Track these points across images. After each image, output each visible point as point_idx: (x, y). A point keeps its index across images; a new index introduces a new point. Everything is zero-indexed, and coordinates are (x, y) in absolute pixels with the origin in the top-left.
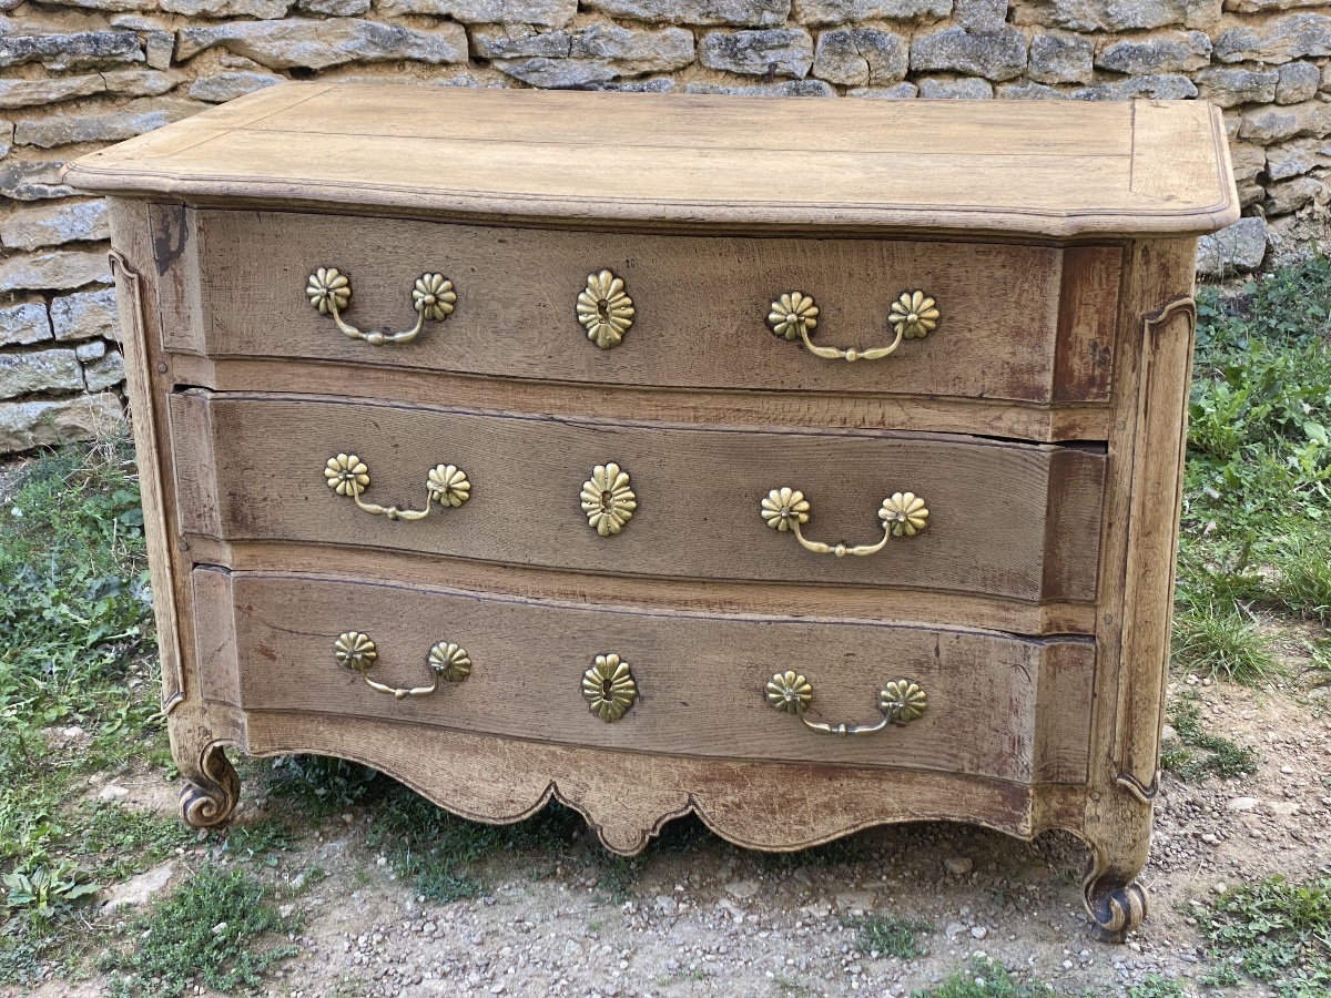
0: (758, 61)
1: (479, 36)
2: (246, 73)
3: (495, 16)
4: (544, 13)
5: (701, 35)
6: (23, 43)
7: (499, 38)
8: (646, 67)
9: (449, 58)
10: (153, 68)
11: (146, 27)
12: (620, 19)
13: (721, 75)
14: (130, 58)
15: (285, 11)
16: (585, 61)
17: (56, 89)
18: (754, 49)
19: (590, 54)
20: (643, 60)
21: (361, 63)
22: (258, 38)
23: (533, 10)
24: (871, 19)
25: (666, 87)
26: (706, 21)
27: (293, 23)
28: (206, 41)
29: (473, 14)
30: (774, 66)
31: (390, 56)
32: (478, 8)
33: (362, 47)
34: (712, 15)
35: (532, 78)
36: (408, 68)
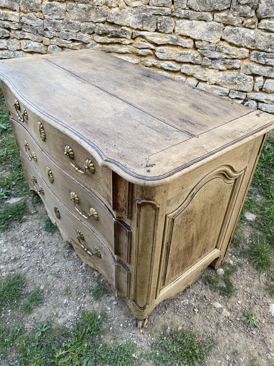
0: (264, 61)
1: (196, 43)
2: (144, 43)
3: (200, 38)
4: (212, 39)
5: (251, 51)
6: (103, 30)
7: (200, 44)
8: (234, 57)
9: (187, 47)
10: (127, 39)
11: (127, 30)
12: (231, 44)
13: (253, 62)
14: (122, 36)
15: (155, 30)
16: (219, 53)
17: (109, 40)
18: (263, 57)
19: (220, 51)
20: (233, 55)
21: (168, 45)
22: (147, 36)
23: (209, 38)
25: (237, 62)
26: (253, 48)
27: (155, 33)
28: (137, 35)
30: (267, 62)
31: (174, 44)
32: (196, 36)
33: (169, 41)
34: (255, 47)
35: (205, 54)
36: (178, 47)
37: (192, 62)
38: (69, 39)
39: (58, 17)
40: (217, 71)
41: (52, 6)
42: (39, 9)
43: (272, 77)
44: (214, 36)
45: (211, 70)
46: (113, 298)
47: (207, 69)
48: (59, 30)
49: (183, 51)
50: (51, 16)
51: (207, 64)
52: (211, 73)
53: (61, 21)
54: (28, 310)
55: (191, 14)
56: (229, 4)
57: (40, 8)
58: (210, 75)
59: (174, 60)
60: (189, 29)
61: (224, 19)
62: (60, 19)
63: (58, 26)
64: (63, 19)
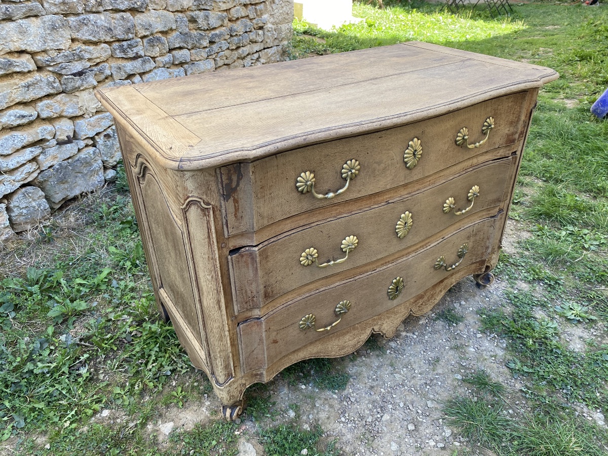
0: (131, 52)
1: (37, 58)
3: (43, 48)
4: (61, 44)
5: (112, 45)
7: (46, 57)
8: (98, 61)
9: (29, 69)
12: (86, 42)
16: (80, 61)
18: (129, 48)
19: (81, 59)
20: (97, 58)
23: (56, 43)
24: (156, 33)
25: (106, 67)
26: (112, 40)
29: (34, 49)
30: (137, 53)
31: (8, 73)
32: (36, 45)
34: (114, 37)
35: (63, 72)
36: (15, 77)
37: (52, 91)
40: (91, 90)
43: (148, 70)
44: (61, 37)
45: (83, 93)
47: (77, 94)
49: (26, 81)
51: (77, 86)
52: (85, 97)
55: (13, 10)
58: (85, 101)
59: (19, 103)
60: (21, 37)
61: (62, 7)
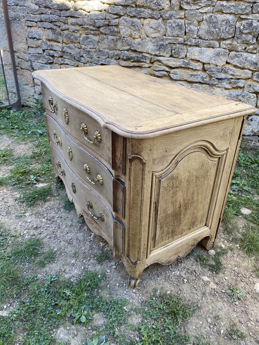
1: (205, 66)
2: (161, 66)
3: (208, 62)
4: (218, 63)
5: (254, 73)
6: (127, 56)
7: (208, 66)
8: (238, 77)
9: (197, 69)
10: (146, 63)
11: (147, 56)
12: (235, 66)
13: (256, 82)
14: (142, 61)
15: (170, 56)
16: (225, 74)
17: (132, 64)
19: (226, 72)
20: (238, 76)
21: (181, 67)
22: (164, 60)
23: (216, 62)
25: (242, 82)
26: (255, 70)
27: (170, 58)
28: (155, 59)
29: (204, 61)
31: (186, 67)
32: (205, 60)
33: (181, 64)
34: (257, 69)
35: (213, 75)
36: (190, 70)
37: (202, 81)
38: (99, 64)
39: (92, 47)
40: (223, 89)
41: (87, 38)
42: (77, 41)
44: (220, 59)
45: (218, 88)
46: (113, 263)
47: (214, 87)
48: (91, 57)
49: (193, 73)
50: (87, 46)
51: (214, 84)
52: (218, 91)
53: (94, 50)
54: (42, 265)
55: (200, 43)
56: (233, 33)
57: (79, 40)
58: (217, 93)
59: (186, 80)
60: (199, 54)
61: (229, 46)
62: (93, 48)
63: (91, 54)
64: (95, 48)
